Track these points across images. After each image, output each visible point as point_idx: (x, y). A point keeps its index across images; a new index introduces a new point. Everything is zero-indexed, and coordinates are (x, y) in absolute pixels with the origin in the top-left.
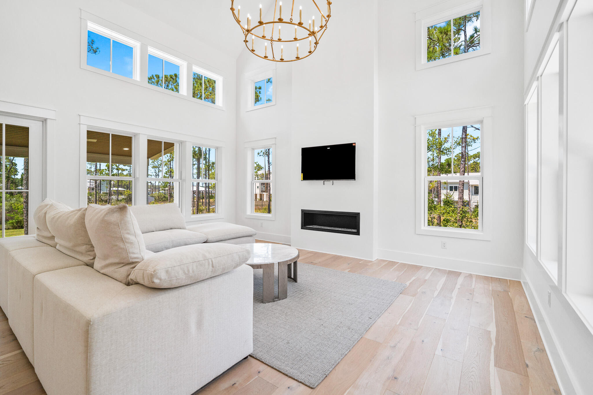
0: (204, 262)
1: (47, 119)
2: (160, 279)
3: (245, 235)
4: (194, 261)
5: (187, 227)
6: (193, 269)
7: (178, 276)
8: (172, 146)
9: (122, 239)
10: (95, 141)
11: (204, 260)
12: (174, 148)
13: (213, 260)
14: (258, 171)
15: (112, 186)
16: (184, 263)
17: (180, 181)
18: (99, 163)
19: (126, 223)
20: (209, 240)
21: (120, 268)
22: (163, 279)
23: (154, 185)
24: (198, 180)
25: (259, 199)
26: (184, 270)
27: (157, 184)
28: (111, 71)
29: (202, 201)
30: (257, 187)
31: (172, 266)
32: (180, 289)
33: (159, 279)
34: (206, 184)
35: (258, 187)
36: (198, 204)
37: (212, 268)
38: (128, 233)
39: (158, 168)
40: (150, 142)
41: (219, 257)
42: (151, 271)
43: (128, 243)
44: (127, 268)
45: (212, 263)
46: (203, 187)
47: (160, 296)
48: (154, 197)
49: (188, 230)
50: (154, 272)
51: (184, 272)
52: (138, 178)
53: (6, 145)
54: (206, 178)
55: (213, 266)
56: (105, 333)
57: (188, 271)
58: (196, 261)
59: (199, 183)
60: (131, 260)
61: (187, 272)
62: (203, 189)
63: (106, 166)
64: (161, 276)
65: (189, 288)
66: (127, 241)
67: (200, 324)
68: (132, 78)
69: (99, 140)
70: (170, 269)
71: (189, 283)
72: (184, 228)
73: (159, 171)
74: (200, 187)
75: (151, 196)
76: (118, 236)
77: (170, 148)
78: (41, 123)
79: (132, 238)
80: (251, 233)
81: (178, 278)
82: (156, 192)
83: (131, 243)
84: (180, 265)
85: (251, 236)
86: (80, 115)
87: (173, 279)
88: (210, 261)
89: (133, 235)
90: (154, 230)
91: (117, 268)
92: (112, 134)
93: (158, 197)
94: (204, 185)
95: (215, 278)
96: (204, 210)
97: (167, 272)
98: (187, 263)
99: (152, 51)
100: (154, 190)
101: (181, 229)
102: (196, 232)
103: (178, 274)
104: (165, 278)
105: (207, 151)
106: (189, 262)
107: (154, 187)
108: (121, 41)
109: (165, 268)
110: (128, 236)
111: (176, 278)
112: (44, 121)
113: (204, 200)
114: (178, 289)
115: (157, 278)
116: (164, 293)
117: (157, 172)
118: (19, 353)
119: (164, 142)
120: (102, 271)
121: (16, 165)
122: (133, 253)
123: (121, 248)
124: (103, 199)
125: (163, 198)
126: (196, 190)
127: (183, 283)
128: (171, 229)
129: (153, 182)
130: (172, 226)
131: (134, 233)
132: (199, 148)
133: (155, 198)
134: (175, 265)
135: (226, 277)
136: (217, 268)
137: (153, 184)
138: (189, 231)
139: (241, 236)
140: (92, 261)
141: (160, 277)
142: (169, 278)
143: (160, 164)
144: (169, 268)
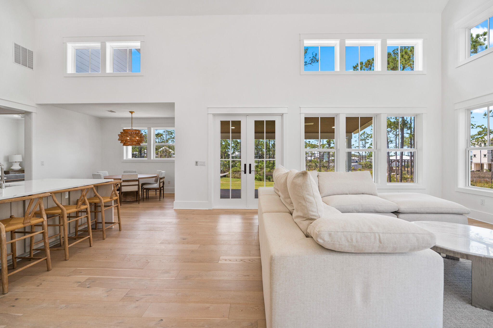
0: (369, 234)
1: (283, 113)
2: (324, 240)
3: (451, 212)
4: (358, 231)
5: (378, 194)
6: (356, 239)
7: (340, 242)
8: (371, 120)
9: (304, 198)
10: (313, 124)
11: (370, 233)
12: (372, 121)
13: (381, 235)
14: (484, 136)
15: (331, 156)
16: (347, 231)
17: (376, 151)
18: (322, 140)
19: (306, 186)
20: (401, 210)
21: (304, 221)
22: (326, 241)
23: (362, 155)
24: (402, 150)
25: (487, 170)
26: (347, 238)
27: (364, 154)
28: (320, 70)
29: (407, 169)
30: (483, 156)
31: (335, 231)
32: (345, 254)
33: (322, 240)
34: (411, 153)
35: (485, 155)
36: (402, 172)
37: (379, 243)
38: (309, 195)
39: (364, 141)
40: (348, 119)
41: (389, 233)
42: (317, 231)
43: (308, 202)
44: (307, 222)
45: (380, 238)
46: (408, 156)
47: (325, 255)
48: (361, 164)
49: (379, 197)
50: (318, 232)
51: (347, 239)
52: (339, 149)
53: (266, 133)
54: (411, 147)
55: (380, 242)
56: (282, 270)
57: (352, 240)
58: (360, 231)
59: (402, 153)
60: (311, 217)
61: (350, 241)
62: (408, 158)
63: (326, 141)
64: (325, 238)
65: (354, 256)
66: (307, 200)
67: (366, 297)
68: (334, 70)
69: (315, 123)
70: (333, 233)
71: (353, 251)
72: (375, 195)
73: (365, 143)
74: (404, 156)
75: (359, 164)
76: (301, 195)
77: (369, 122)
78: (281, 116)
79: (311, 198)
80: (461, 212)
81: (340, 243)
82: (363, 161)
83: (311, 203)
84: (344, 232)
85: (461, 214)
86: (300, 107)
87: (336, 243)
88: (377, 235)
89: (312, 196)
90: (348, 193)
91: (302, 221)
92: (321, 117)
93: (365, 165)
94: (409, 154)
95: (385, 255)
96: (408, 178)
97: (330, 235)
98: (351, 231)
99: (349, 42)
100: (361, 159)
101: (372, 195)
102: (386, 200)
103: (341, 239)
104: (328, 241)
105: (412, 120)
106: (353, 231)
107: (362, 157)
108: (328, 45)
109: (328, 231)
110: (308, 196)
111: (338, 243)
112: (282, 115)
113: (409, 169)
114: (342, 254)
115: (321, 238)
116: (329, 254)
117: (364, 144)
118: (259, 259)
119: (360, 117)
120: (295, 220)
121: (275, 144)
122: (312, 211)
123: (303, 206)
124: (325, 165)
125: (369, 166)
126: (399, 159)
127: (346, 250)
128: (363, 194)
129: (361, 153)
130: (363, 192)
131: (313, 194)
132: (403, 118)
133: (363, 165)
134: (339, 231)
135: (400, 258)
136: (386, 245)
137: (360, 154)
138: (381, 199)
139: (444, 212)
140: (293, 210)
141: (323, 238)
142: (331, 241)
143: (366, 137)
144: (331, 231)
